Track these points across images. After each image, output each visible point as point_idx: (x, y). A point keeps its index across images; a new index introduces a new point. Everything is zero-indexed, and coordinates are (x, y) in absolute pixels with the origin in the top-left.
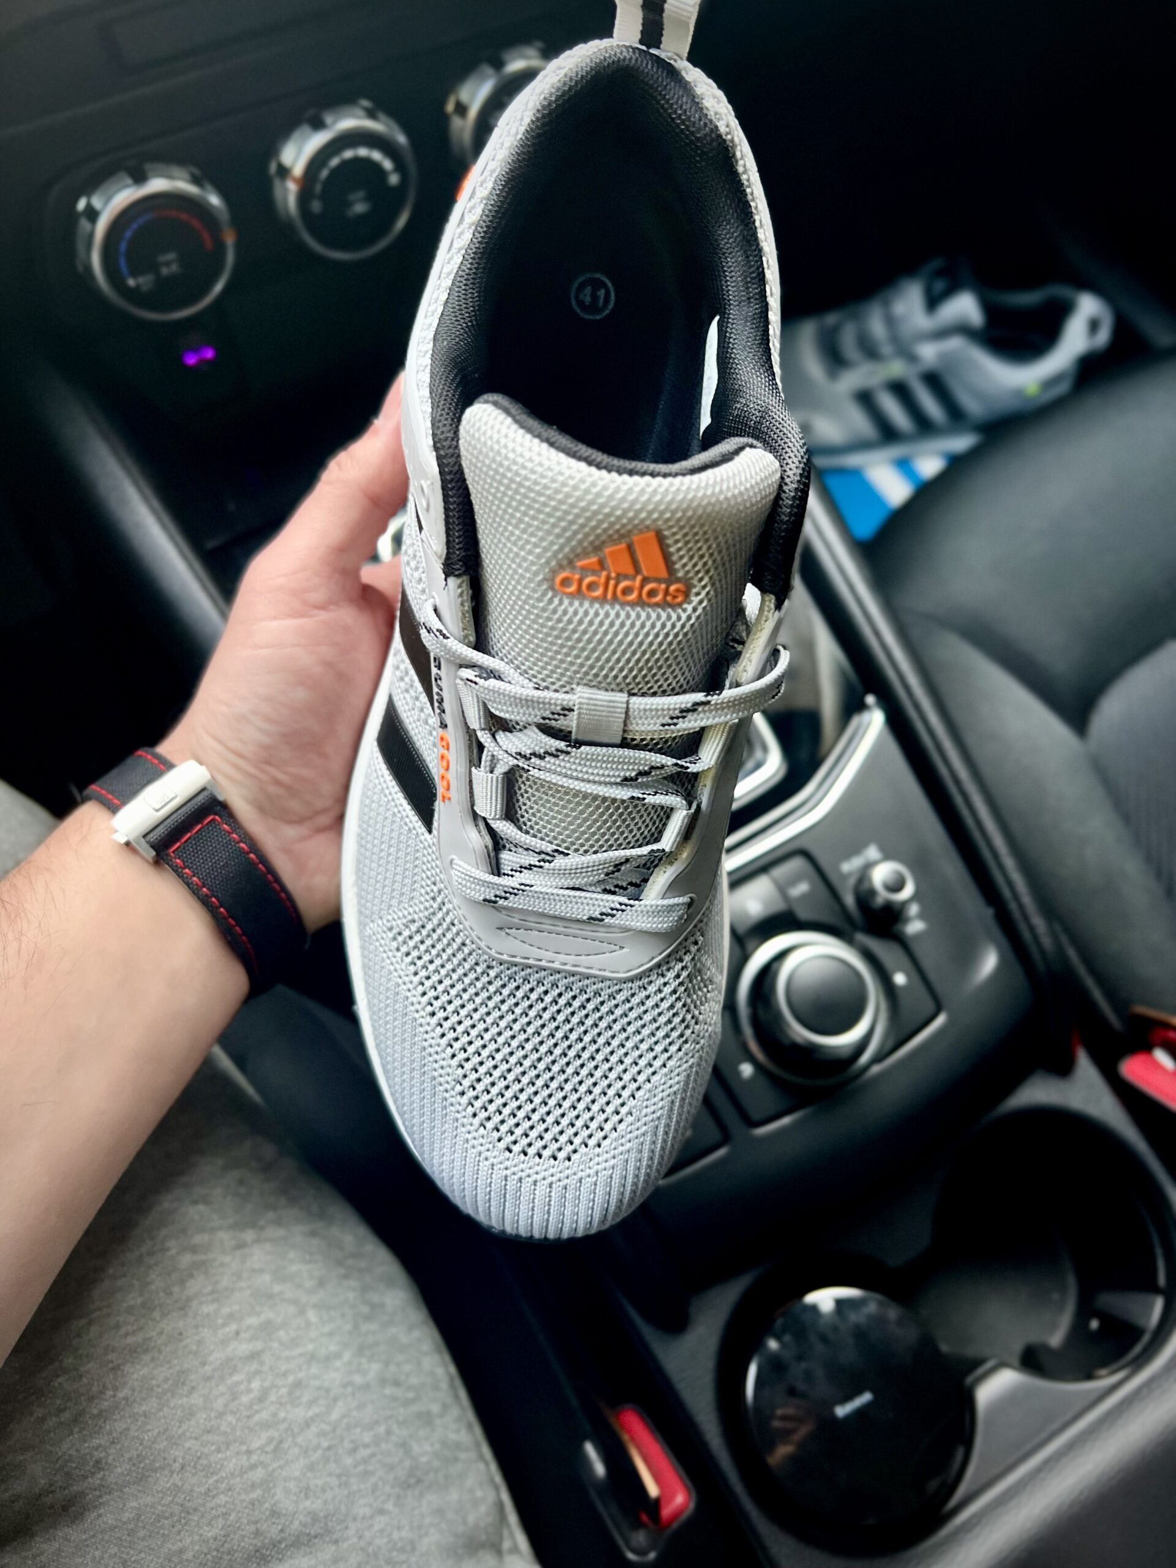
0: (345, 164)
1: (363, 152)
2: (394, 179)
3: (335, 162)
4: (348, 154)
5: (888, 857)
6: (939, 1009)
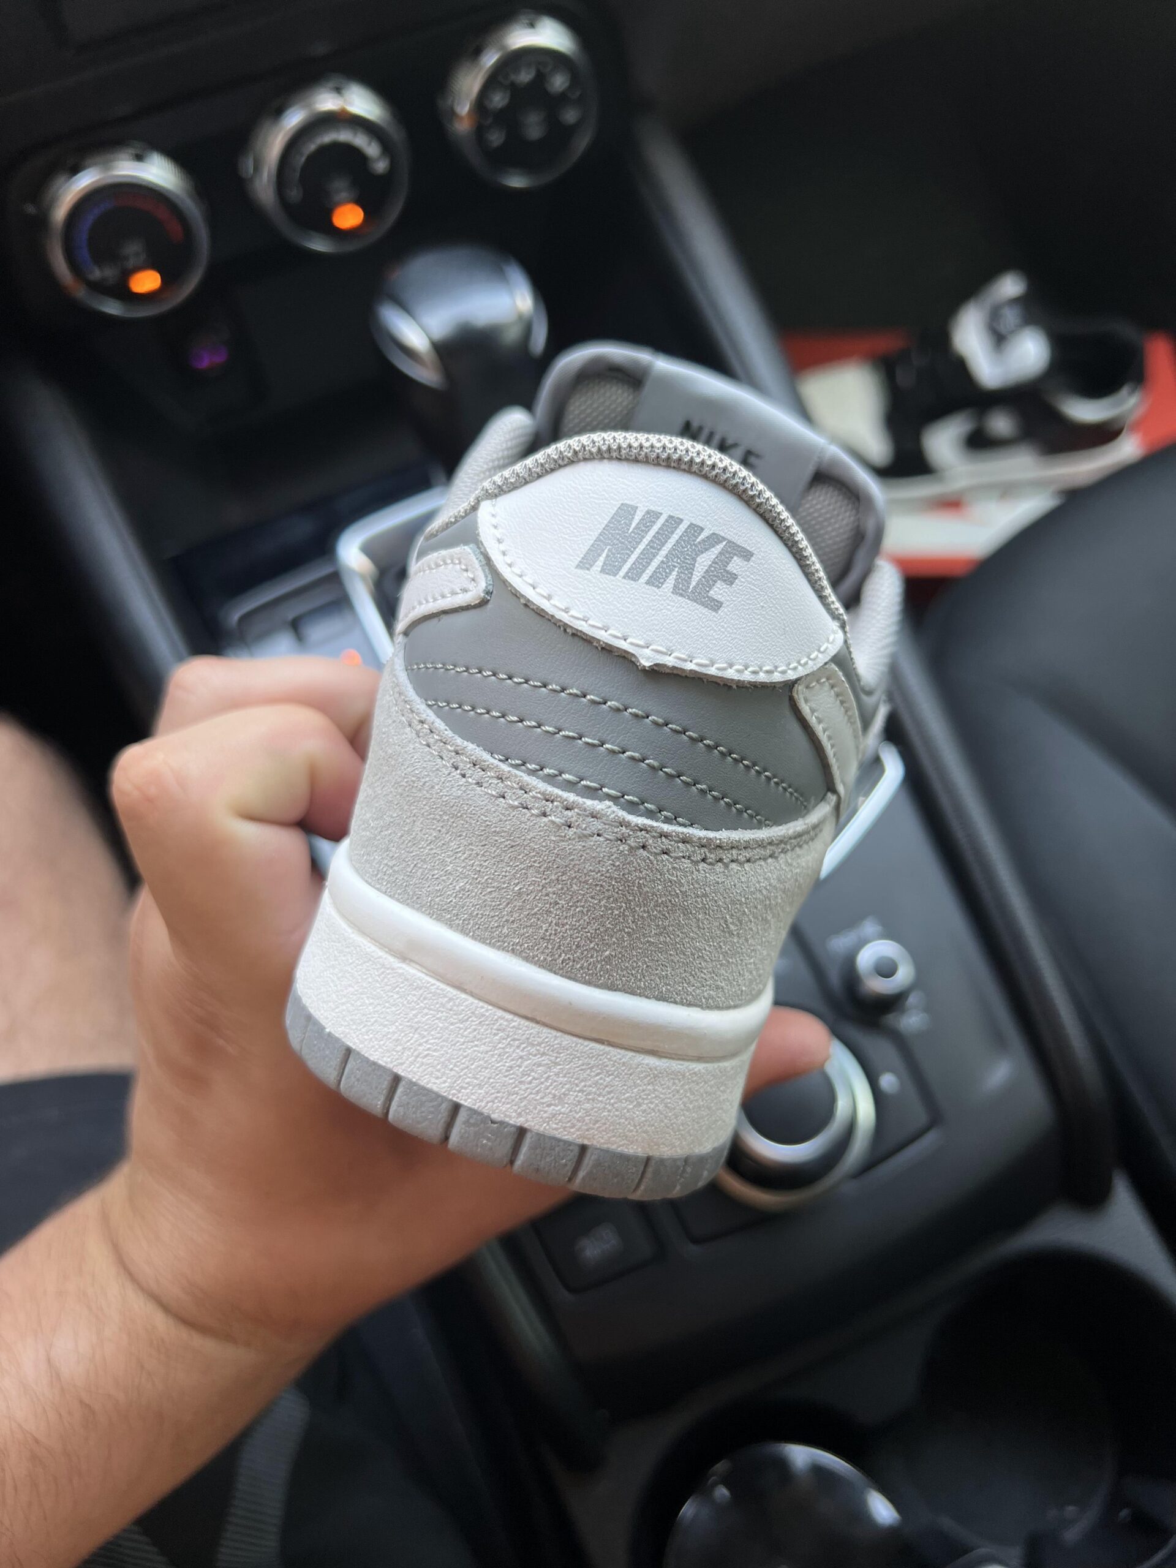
0: (324, 150)
1: (344, 136)
2: (381, 166)
3: (312, 147)
4: (329, 137)
5: (889, 933)
6: (935, 1119)
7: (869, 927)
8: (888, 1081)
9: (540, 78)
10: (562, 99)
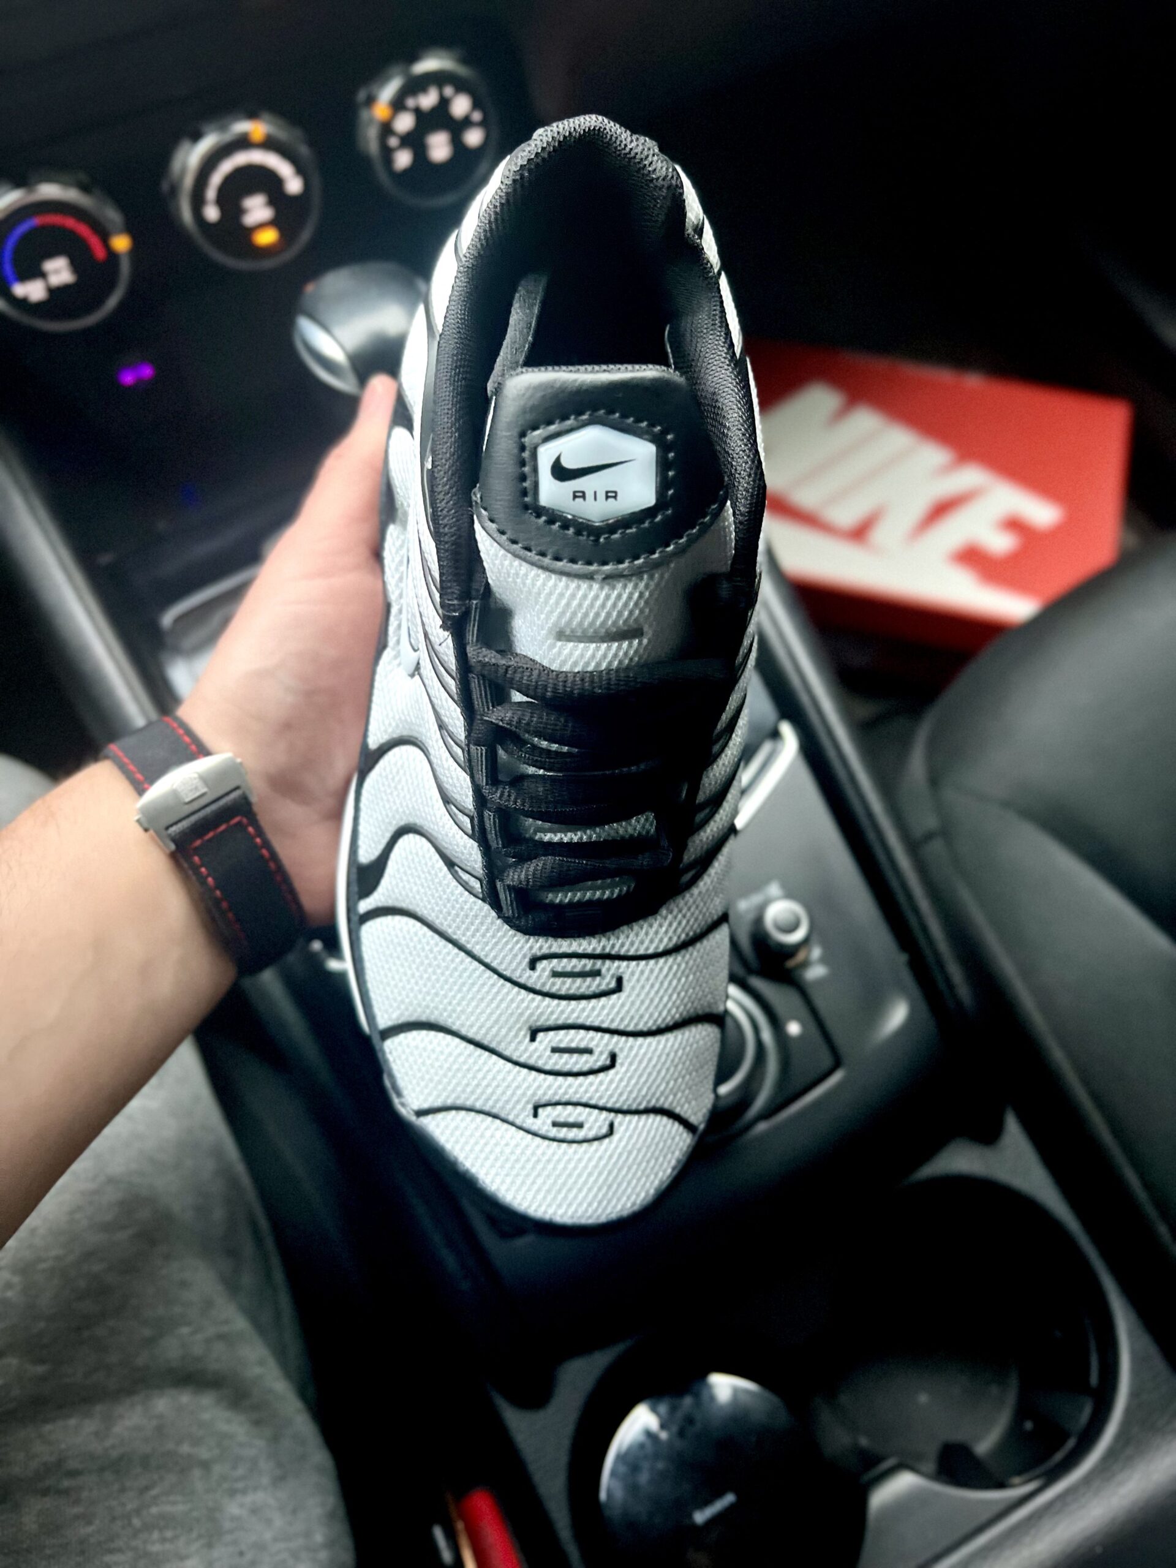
0: (240, 170)
1: (257, 157)
2: (295, 187)
4: (244, 159)
5: (789, 895)
6: (837, 1064)
7: (774, 889)
8: (794, 1028)
9: (444, 103)
10: (466, 123)
